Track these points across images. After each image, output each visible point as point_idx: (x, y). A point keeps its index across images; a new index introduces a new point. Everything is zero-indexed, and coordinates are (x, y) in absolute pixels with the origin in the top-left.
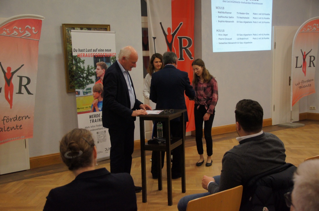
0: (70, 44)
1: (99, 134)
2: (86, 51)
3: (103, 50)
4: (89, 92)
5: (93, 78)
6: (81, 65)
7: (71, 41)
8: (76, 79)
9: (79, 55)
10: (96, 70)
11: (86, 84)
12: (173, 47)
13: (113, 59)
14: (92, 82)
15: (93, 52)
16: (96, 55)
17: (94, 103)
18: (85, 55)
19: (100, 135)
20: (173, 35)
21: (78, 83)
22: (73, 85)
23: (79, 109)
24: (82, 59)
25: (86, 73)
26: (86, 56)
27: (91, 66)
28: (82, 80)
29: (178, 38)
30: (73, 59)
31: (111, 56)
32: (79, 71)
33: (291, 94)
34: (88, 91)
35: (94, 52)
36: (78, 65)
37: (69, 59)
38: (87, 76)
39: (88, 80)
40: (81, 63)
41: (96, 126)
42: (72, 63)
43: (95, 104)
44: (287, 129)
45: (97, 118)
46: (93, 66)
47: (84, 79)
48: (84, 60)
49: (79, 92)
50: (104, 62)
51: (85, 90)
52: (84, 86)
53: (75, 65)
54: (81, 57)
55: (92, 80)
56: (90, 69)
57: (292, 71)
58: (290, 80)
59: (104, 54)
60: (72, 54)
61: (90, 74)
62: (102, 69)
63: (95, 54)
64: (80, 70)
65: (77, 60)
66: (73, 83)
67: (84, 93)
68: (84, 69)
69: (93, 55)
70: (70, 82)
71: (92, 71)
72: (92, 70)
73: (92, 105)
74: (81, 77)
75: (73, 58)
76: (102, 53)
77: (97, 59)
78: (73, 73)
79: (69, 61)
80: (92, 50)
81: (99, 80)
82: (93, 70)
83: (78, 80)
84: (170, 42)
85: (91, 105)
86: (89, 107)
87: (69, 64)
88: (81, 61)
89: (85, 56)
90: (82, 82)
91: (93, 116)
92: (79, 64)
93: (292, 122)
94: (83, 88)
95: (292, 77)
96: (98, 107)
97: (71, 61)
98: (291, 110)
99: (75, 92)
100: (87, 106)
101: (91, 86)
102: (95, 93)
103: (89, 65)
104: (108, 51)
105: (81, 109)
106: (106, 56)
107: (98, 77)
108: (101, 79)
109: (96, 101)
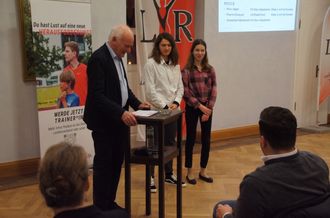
0: (29, 15)
1: (67, 138)
2: (51, 27)
3: (74, 26)
4: (55, 81)
5: (60, 63)
6: (44, 45)
7: (29, 12)
8: (37, 64)
9: (41, 31)
10: (64, 53)
11: (50, 70)
12: (167, 24)
13: (88, 38)
14: (59, 69)
15: (60, 29)
16: (65, 33)
17: (61, 96)
18: (50, 31)
20: (168, 8)
21: (40, 69)
22: (32, 72)
23: (41, 104)
24: (46, 37)
25: (51, 57)
26: (52, 33)
27: (58, 47)
28: (46, 66)
29: (174, 12)
30: (33, 37)
31: (84, 33)
32: (41, 53)
33: (318, 89)
34: (53, 80)
35: (62, 28)
36: (40, 46)
37: (27, 35)
38: (52, 60)
39: (53, 66)
40: (44, 43)
41: (63, 127)
42: (31, 41)
43: (62, 98)
44: (312, 135)
45: (64, 117)
46: (61, 47)
47: (48, 64)
48: (48, 39)
49: (42, 81)
50: (75, 41)
51: (49, 79)
52: (48, 73)
53: (35, 44)
54: (44, 34)
55: (58, 66)
56: (56, 50)
57: (321, 59)
58: (317, 70)
59: (75, 31)
60: (31, 29)
61: (56, 57)
62: (72, 52)
63: (63, 31)
64: (43, 52)
65: (39, 37)
66: (32, 69)
67: (48, 83)
68: (49, 51)
69: (60, 32)
70: (29, 67)
71: (58, 54)
72: (59, 52)
73: (59, 99)
74: (44, 61)
75: (32, 35)
76: (73, 29)
77: (65, 37)
78: (33, 56)
79: (27, 38)
80: (60, 26)
81: (68, 65)
82: (61, 52)
83: (40, 65)
84: (163, 17)
85: (57, 100)
86: (54, 102)
87: (27, 43)
88: (44, 39)
89: (49, 33)
90: (46, 68)
91: (59, 114)
92: (41, 44)
93: (319, 124)
94: (46, 76)
95: (320, 66)
96: (67, 102)
97: (30, 39)
98: (318, 110)
99: (35, 80)
100: (51, 101)
101: (58, 73)
102: (63, 83)
103: (55, 46)
104: (81, 27)
105: (42, 104)
106: (79, 34)
107: (67, 61)
108: (71, 65)
109: (64, 94)
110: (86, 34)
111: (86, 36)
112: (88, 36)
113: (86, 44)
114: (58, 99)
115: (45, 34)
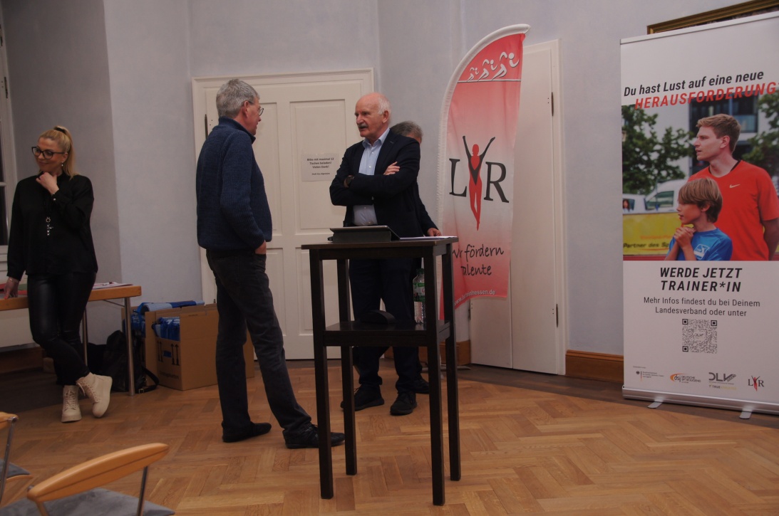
1: (689, 327)
2: (665, 90)
3: (730, 78)
4: (666, 203)
5: (684, 164)
6: (646, 130)
9: (639, 102)
11: (655, 179)
13: (769, 101)
14: (678, 175)
15: (687, 90)
16: (700, 98)
17: (680, 235)
18: (661, 100)
19: (693, 330)
21: (631, 177)
23: (629, 246)
24: (649, 112)
25: (659, 151)
26: (665, 102)
27: (678, 131)
28: (645, 170)
31: (759, 91)
32: (635, 145)
34: (660, 200)
35: (696, 90)
36: (635, 131)
38: (662, 159)
39: (663, 169)
40: (645, 125)
41: (680, 301)
45: (686, 280)
46: (686, 129)
47: (651, 167)
48: (656, 116)
50: (727, 113)
51: (651, 197)
52: (649, 185)
53: (625, 129)
54: (646, 107)
55: (676, 170)
56: (672, 138)
59: (730, 91)
61: (671, 150)
62: (718, 137)
63: (695, 96)
64: (640, 143)
65: (633, 116)
67: (647, 205)
68: (655, 140)
69: (687, 97)
71: (679, 145)
72: (681, 142)
73: (674, 240)
74: (642, 162)
76: (724, 87)
77: (699, 108)
80: (686, 85)
81: (702, 167)
82: (686, 141)
83: (632, 169)
85: (668, 241)
86: (660, 245)
88: (645, 117)
89: (659, 103)
90: (644, 174)
91: (672, 272)
92: (637, 128)
94: (644, 191)
100: (654, 242)
101: (675, 186)
102: (687, 207)
103: (671, 128)
104: (749, 79)
105: (633, 247)
106: (740, 96)
107: (702, 160)
108: (713, 167)
109: (687, 229)
110: (765, 92)
111: (766, 96)
112: (770, 97)
113: (762, 115)
114: (671, 239)
115: (649, 107)
